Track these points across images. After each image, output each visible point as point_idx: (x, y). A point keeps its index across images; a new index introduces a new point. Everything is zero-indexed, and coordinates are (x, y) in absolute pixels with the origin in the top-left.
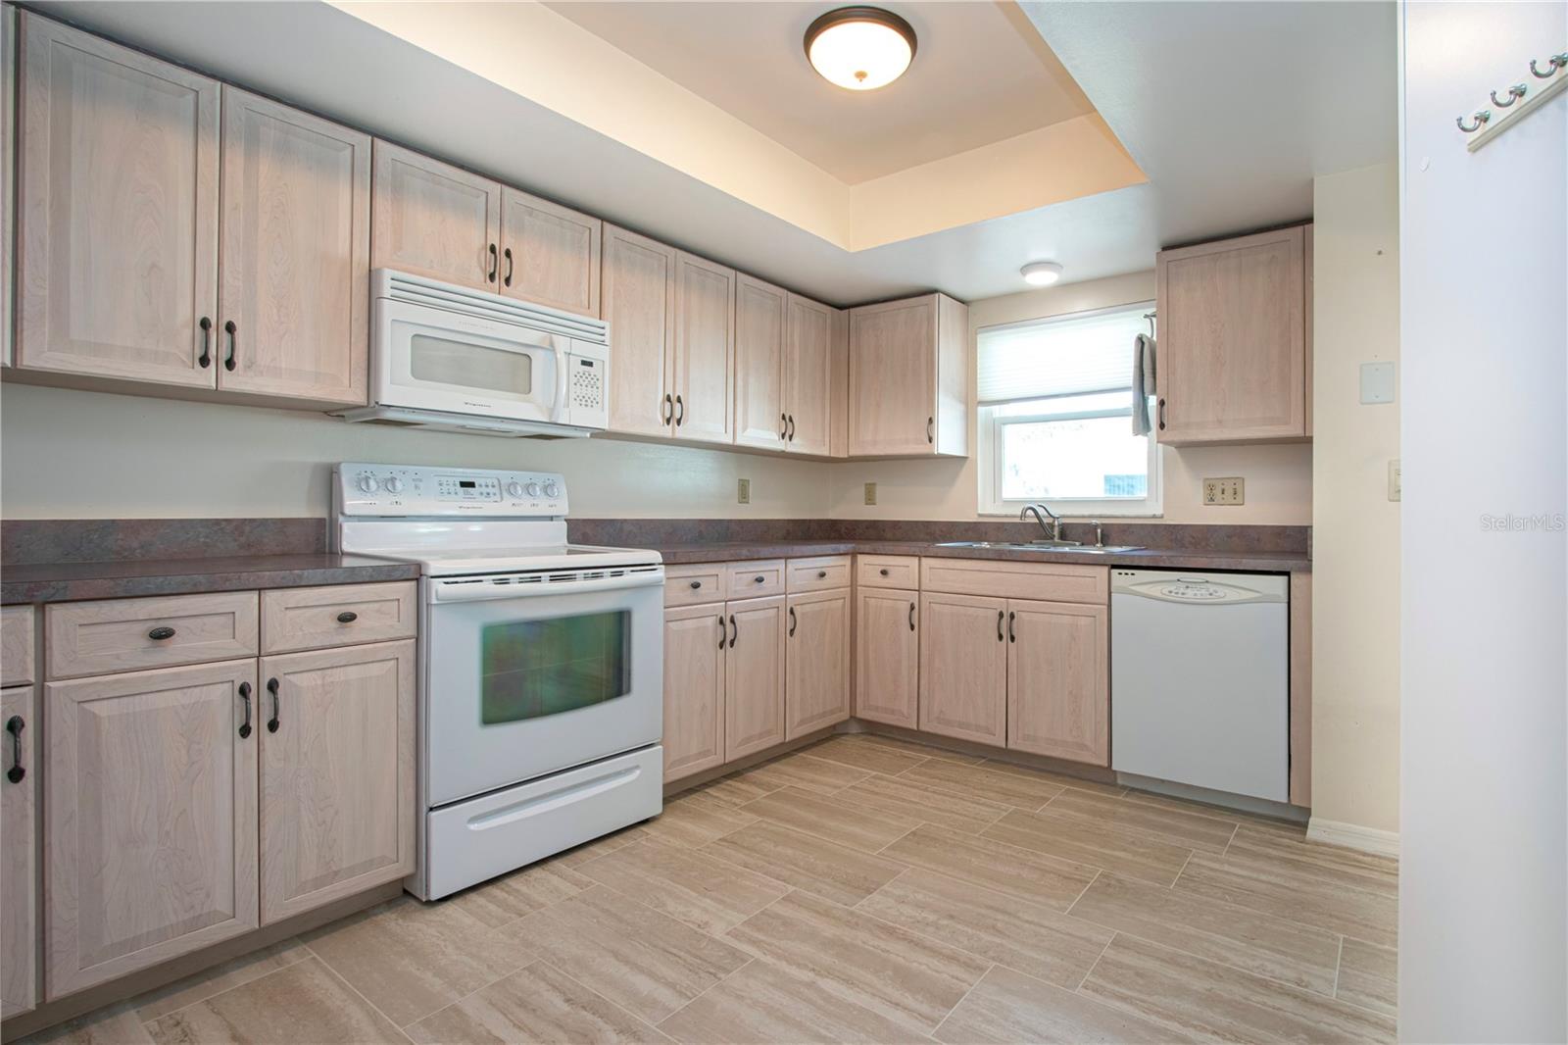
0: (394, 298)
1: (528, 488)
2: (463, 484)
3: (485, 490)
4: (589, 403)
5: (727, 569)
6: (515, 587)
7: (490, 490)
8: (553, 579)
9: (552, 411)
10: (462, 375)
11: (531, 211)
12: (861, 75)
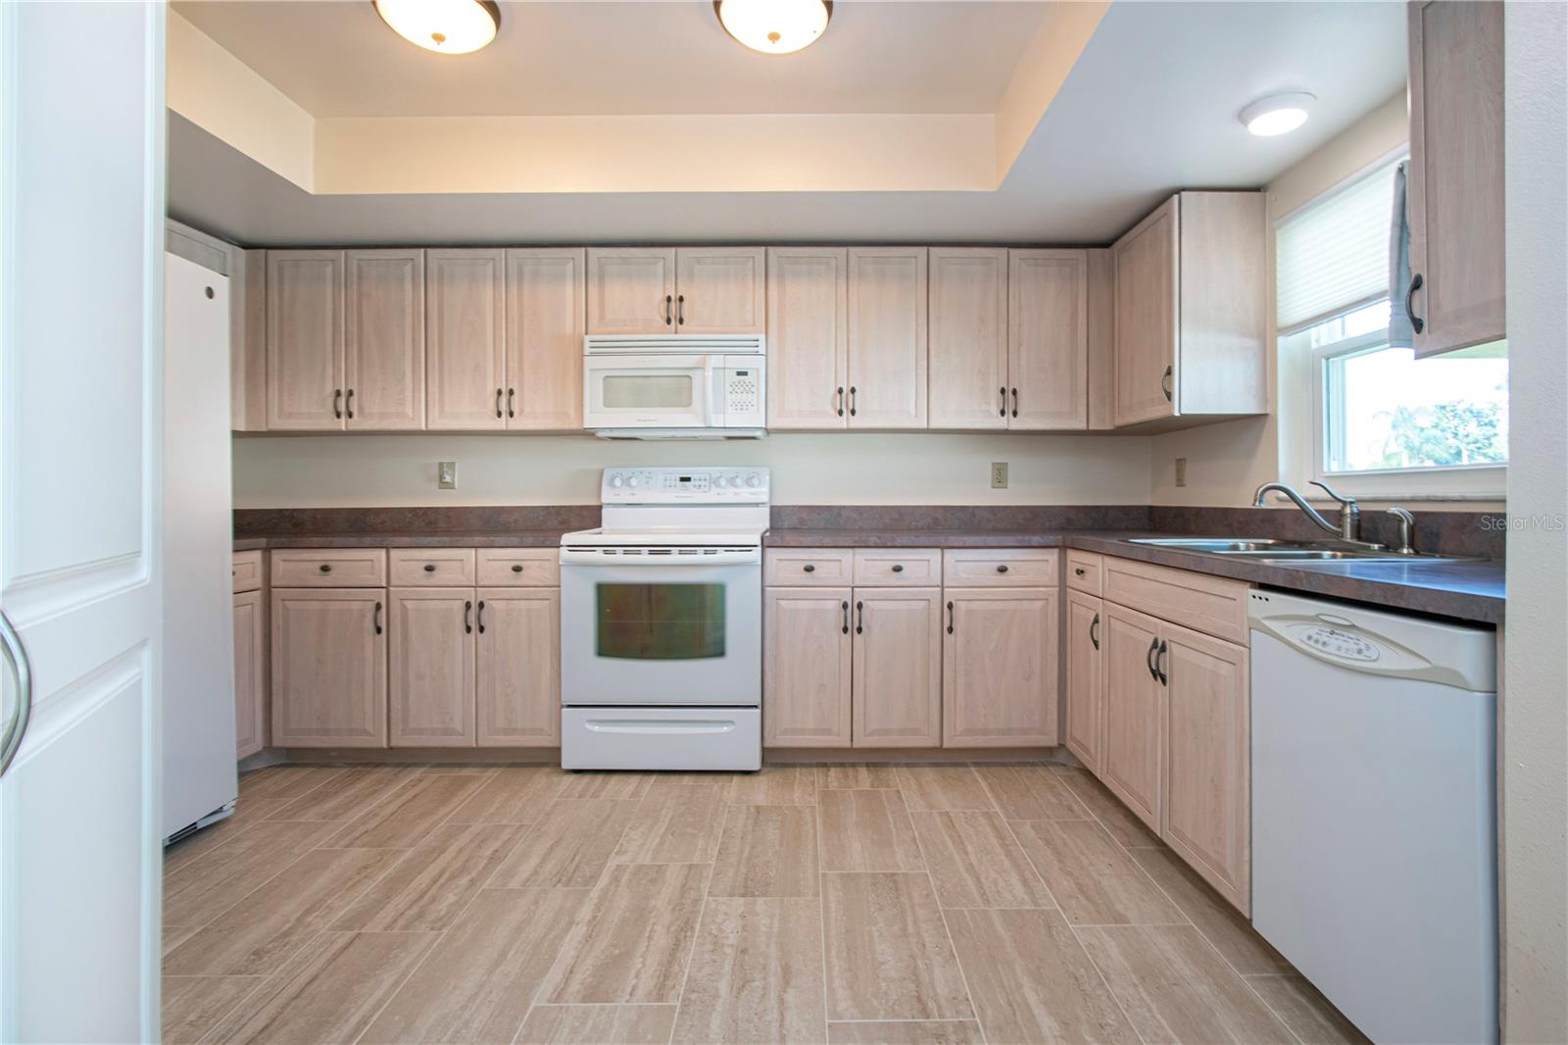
0: (592, 354)
1: (732, 482)
2: (683, 479)
3: (697, 483)
4: (745, 407)
5: (854, 555)
6: (619, 557)
7: (702, 483)
8: (651, 553)
9: (705, 417)
10: (639, 400)
11: (699, 261)
12: (774, 37)
